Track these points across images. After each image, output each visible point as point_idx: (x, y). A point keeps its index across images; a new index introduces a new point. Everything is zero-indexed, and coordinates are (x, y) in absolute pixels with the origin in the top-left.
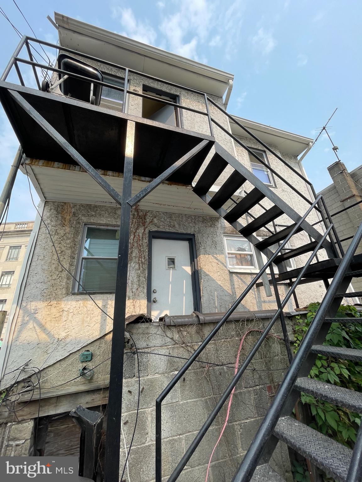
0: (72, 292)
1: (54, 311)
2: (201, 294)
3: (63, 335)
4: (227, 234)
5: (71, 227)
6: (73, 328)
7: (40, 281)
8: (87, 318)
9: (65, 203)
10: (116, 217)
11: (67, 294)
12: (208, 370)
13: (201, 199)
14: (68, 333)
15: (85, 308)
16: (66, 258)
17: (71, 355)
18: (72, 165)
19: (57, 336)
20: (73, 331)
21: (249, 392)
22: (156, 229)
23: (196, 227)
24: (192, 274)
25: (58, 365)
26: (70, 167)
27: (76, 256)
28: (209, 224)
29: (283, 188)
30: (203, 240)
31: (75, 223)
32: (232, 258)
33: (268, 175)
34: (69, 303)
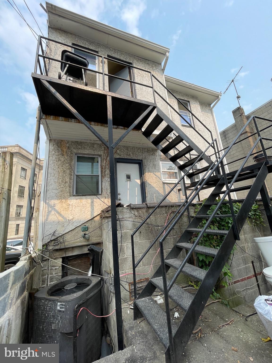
0: (73, 195)
1: (64, 205)
2: (146, 195)
3: (71, 218)
4: (162, 160)
5: (68, 156)
6: (76, 214)
7: (54, 188)
8: (83, 208)
9: (62, 141)
10: (94, 149)
11: (71, 196)
12: (151, 229)
13: (147, 139)
14: (74, 217)
15: (82, 204)
16: (67, 175)
17: (77, 228)
18: (70, 119)
19: (68, 218)
20: (76, 215)
21: (171, 238)
22: (119, 157)
23: (143, 156)
24: (141, 184)
25: (70, 233)
26: (69, 120)
27: (73, 174)
28: (151, 153)
29: (199, 129)
30: (147, 164)
31: (69, 153)
32: (165, 174)
33: (190, 119)
34: (72, 200)
